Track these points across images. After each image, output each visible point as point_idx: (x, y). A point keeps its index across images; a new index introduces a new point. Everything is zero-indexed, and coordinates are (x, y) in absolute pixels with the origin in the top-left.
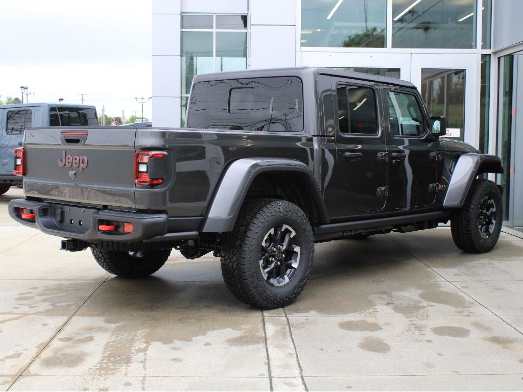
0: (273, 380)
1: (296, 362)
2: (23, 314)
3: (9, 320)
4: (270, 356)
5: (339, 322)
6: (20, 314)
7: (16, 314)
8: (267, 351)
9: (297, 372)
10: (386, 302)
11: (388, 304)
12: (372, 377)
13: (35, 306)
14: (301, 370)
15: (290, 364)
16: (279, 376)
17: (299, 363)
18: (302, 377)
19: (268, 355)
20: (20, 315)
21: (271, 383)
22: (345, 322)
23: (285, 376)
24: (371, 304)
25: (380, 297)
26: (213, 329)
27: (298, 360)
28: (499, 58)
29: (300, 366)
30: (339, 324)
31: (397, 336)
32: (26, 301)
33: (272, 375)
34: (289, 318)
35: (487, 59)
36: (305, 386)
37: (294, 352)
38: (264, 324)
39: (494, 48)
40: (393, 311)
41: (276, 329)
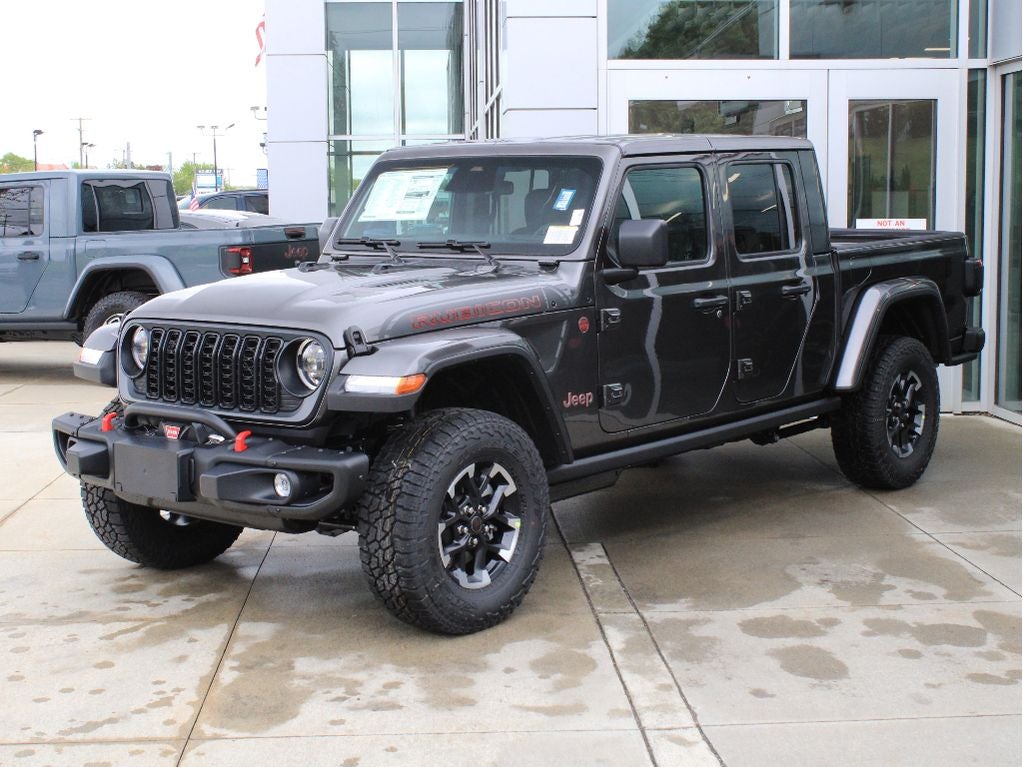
0: (648, 733)
1: (679, 700)
2: (142, 620)
3: (121, 632)
4: (631, 689)
5: (740, 622)
6: (135, 620)
7: (130, 620)
8: (621, 679)
9: (686, 718)
10: (817, 580)
11: (823, 582)
12: (824, 724)
13: (157, 605)
14: (695, 716)
15: (669, 703)
16: (657, 727)
17: (685, 701)
18: (698, 726)
19: (625, 688)
20: (136, 624)
21: (646, 740)
22: (750, 621)
23: (668, 726)
24: (791, 584)
25: (804, 569)
26: (511, 640)
27: (682, 695)
28: (1004, 77)
29: (689, 707)
30: (740, 625)
31: (852, 645)
32: (136, 594)
33: (643, 725)
34: (646, 615)
35: (980, 76)
36: (709, 743)
37: (670, 681)
38: (601, 628)
39: (993, 56)
40: (832, 596)
41: (627, 636)
